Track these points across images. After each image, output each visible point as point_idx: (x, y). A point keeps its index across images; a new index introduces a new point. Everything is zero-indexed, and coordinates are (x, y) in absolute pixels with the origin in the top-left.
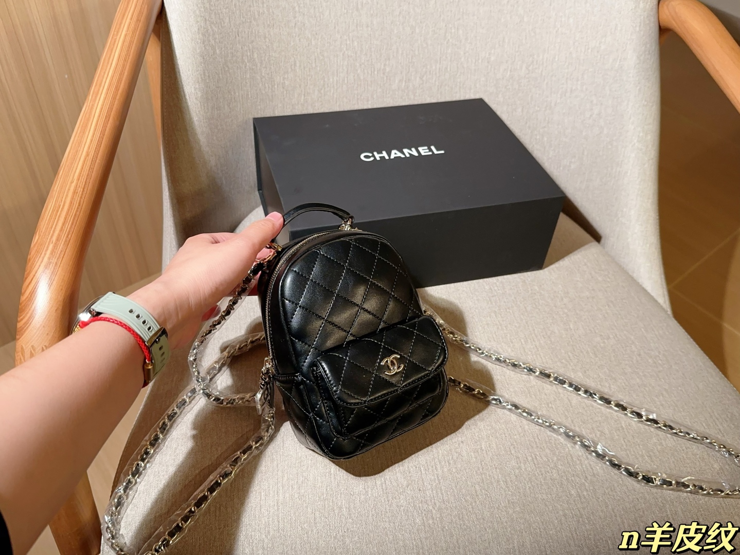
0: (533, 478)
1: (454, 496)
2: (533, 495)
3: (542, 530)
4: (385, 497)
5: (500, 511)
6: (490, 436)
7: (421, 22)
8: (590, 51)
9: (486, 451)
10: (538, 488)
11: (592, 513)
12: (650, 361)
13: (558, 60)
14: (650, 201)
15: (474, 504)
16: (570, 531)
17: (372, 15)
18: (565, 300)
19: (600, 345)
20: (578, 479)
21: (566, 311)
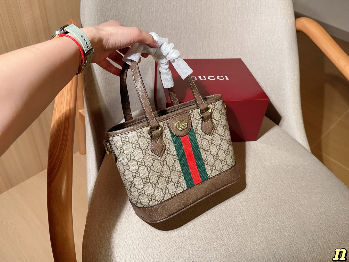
0: (269, 230)
1: (237, 241)
2: (270, 237)
3: (276, 252)
4: (207, 244)
5: (257, 246)
6: (248, 213)
7: (193, 32)
8: (268, 41)
9: (247, 220)
10: (272, 234)
11: (296, 242)
12: (308, 174)
13: (254, 46)
14: (298, 105)
15: (246, 244)
16: (288, 251)
17: (172, 29)
18: (268, 150)
19: (286, 170)
20: (287, 228)
21: (269, 155)
